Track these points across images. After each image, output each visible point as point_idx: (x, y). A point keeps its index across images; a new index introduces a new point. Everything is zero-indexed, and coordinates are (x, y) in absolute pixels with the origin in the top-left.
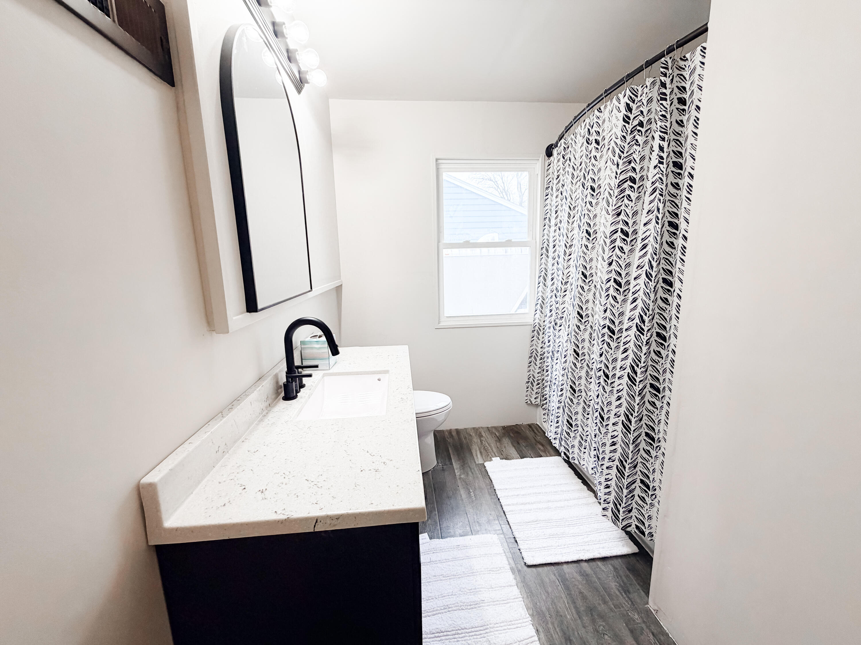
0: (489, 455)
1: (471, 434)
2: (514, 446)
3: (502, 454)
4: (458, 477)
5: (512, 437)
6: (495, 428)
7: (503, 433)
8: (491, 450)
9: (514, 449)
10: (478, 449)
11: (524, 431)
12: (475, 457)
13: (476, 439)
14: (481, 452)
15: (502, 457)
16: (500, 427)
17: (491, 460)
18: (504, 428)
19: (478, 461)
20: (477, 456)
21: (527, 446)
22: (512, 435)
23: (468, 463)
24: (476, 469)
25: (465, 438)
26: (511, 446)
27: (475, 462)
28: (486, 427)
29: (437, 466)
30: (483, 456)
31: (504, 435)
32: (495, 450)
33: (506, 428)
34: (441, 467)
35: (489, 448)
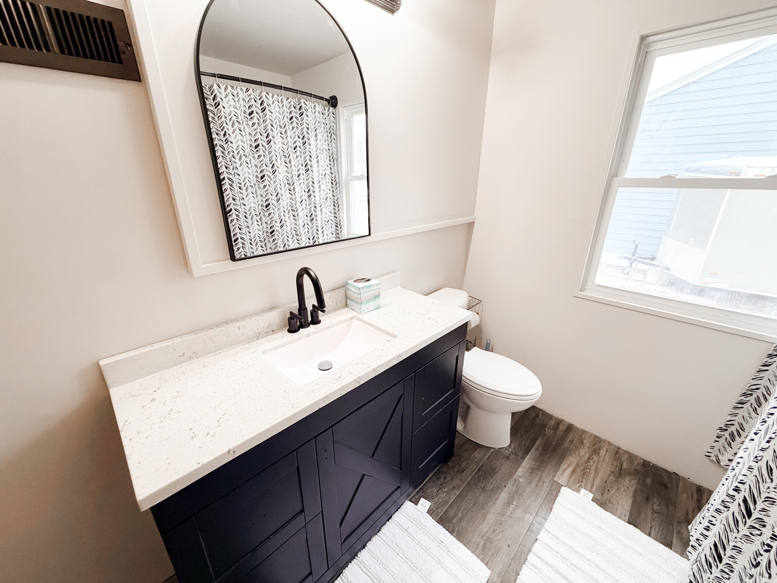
0: (582, 481)
1: (585, 441)
2: (634, 497)
3: (603, 494)
4: (515, 476)
5: (645, 484)
6: (631, 457)
7: (636, 470)
8: (592, 479)
9: (630, 501)
10: (574, 465)
11: (677, 491)
12: (560, 471)
13: (584, 452)
14: (574, 471)
15: (599, 497)
16: (641, 459)
17: (578, 491)
18: (646, 464)
19: (559, 478)
20: (564, 471)
21: (658, 513)
22: (649, 481)
23: (544, 471)
24: (546, 485)
25: (572, 441)
26: (631, 494)
27: (554, 476)
28: (615, 446)
29: (506, 449)
30: (572, 478)
31: (636, 473)
32: (597, 481)
33: (649, 468)
34: (509, 453)
35: (592, 475)
